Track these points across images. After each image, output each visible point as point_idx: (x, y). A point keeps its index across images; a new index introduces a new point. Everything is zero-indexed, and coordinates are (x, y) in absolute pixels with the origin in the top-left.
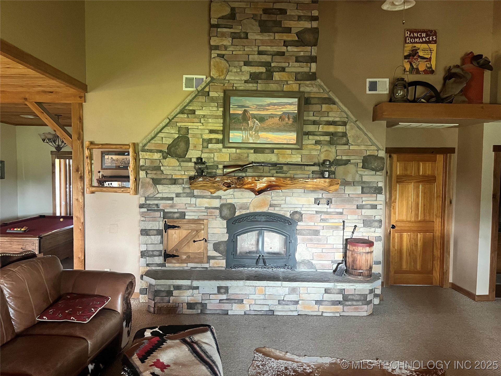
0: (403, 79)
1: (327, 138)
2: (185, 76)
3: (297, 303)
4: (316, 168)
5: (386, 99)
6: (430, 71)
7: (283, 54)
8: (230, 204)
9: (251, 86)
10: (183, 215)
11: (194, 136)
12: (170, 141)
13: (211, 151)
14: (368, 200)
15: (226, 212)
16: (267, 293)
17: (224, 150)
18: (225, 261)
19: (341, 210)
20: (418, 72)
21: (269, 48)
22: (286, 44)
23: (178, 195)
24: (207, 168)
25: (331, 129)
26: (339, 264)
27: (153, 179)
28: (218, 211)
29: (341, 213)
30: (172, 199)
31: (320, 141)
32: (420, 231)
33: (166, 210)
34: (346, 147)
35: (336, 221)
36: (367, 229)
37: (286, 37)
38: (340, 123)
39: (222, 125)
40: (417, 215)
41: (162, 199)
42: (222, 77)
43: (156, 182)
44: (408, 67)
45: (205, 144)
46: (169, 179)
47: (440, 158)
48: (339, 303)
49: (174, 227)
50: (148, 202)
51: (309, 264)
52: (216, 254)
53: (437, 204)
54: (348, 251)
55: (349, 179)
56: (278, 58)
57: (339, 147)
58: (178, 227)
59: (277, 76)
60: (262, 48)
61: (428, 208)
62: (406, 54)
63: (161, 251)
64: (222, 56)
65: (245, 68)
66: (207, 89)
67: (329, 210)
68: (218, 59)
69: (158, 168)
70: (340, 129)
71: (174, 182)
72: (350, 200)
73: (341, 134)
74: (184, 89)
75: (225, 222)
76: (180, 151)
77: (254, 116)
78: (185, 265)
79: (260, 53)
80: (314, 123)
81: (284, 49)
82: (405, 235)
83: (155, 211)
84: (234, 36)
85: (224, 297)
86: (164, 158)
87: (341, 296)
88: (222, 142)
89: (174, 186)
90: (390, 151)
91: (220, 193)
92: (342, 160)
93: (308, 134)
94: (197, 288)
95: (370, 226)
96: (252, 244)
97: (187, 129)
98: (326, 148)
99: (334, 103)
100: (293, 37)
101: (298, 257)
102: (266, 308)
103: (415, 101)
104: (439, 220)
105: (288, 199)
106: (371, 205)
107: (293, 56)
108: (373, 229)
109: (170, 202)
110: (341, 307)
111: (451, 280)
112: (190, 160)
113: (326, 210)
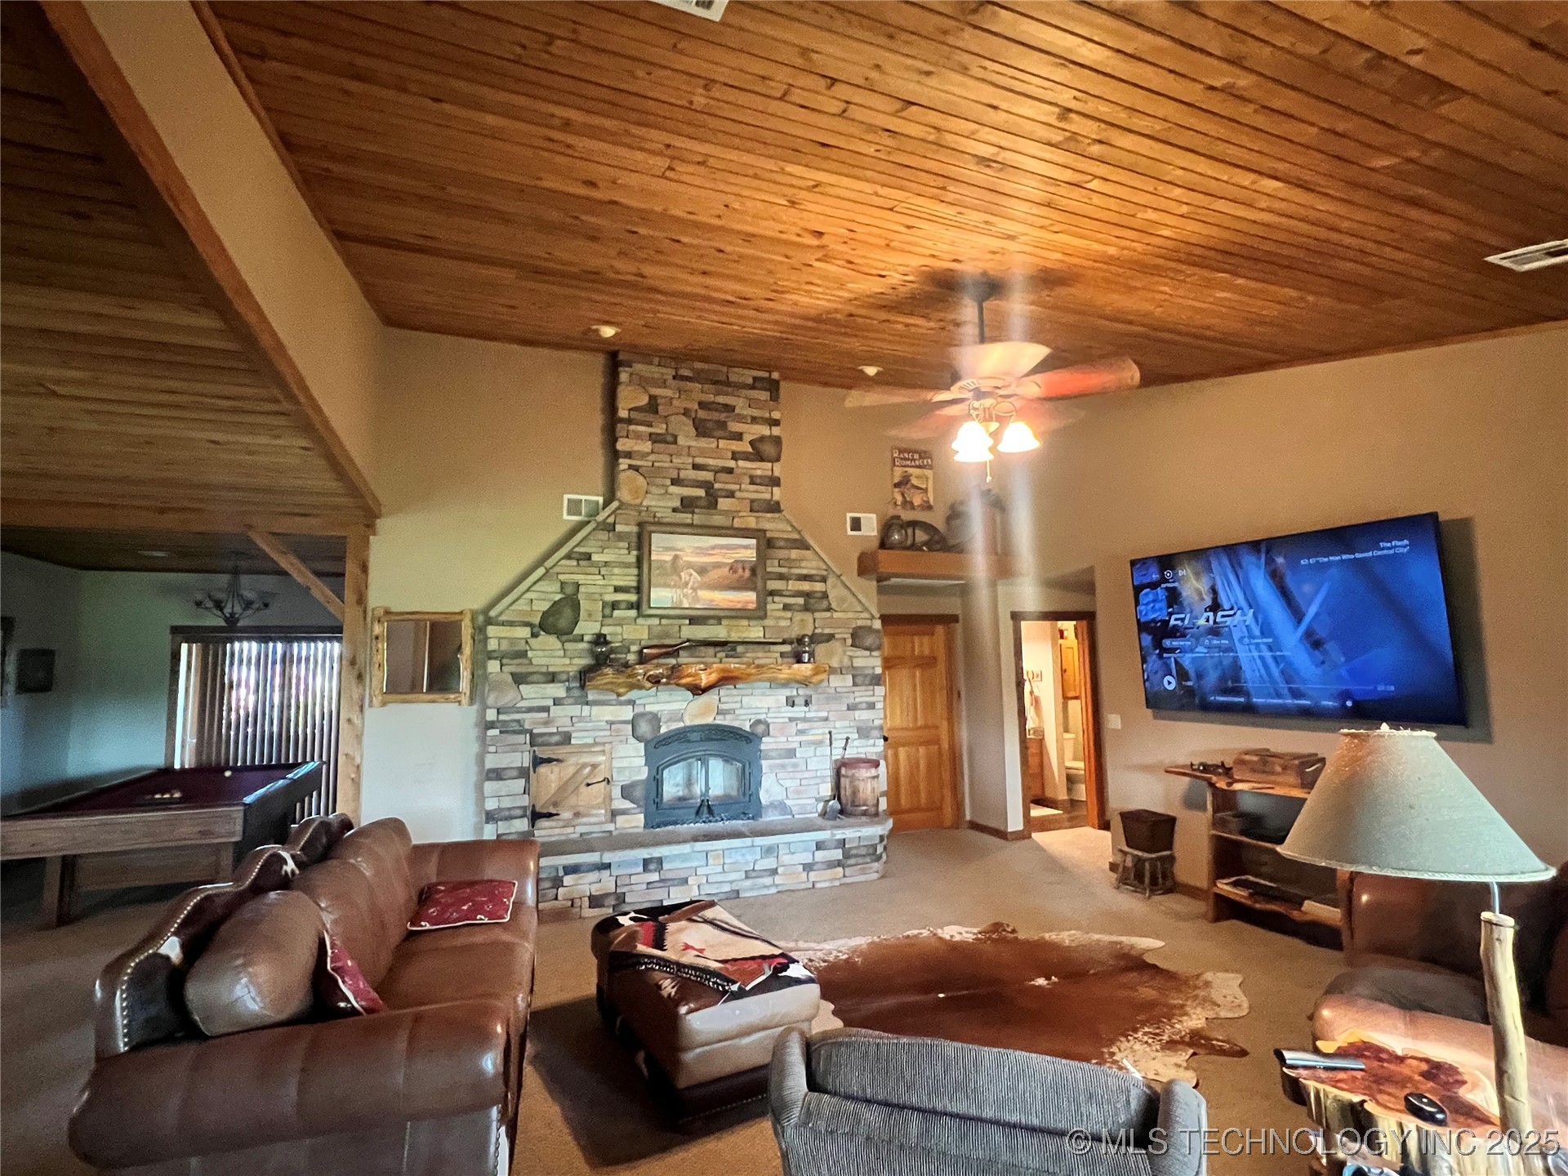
0: (898, 517)
1: (801, 601)
2: (566, 497)
3: (774, 872)
4: (787, 648)
5: (876, 543)
6: (928, 507)
7: (730, 471)
8: (650, 713)
9: (686, 517)
10: (566, 739)
11: (590, 597)
12: (545, 606)
13: (620, 623)
14: (862, 695)
15: (644, 728)
16: (727, 861)
17: (640, 621)
18: (642, 816)
19: (824, 714)
20: (913, 508)
21: (711, 462)
22: (735, 456)
23: (557, 702)
24: (612, 651)
25: (806, 586)
26: (827, 801)
27: (512, 674)
28: (630, 727)
29: (826, 719)
30: (546, 709)
31: (791, 605)
32: (921, 744)
33: (535, 731)
34: (828, 614)
35: (820, 731)
36: (864, 742)
37: (736, 446)
38: (818, 578)
39: (635, 578)
40: (915, 719)
41: (530, 710)
42: (638, 501)
43: (519, 679)
44: (899, 499)
45: (608, 611)
46: (542, 673)
47: (940, 629)
48: (839, 864)
49: (549, 761)
50: (502, 717)
51: (782, 807)
52: (627, 805)
53: (941, 699)
54: (842, 780)
55: (835, 664)
56: (723, 476)
57: (817, 615)
58: (557, 760)
59: (724, 503)
60: (699, 460)
61: (929, 705)
62: (896, 481)
63: (524, 808)
64: (636, 469)
65: (675, 490)
66: (611, 520)
67: (809, 715)
68: (631, 473)
69: (523, 654)
70: (819, 587)
71: (552, 678)
72: (837, 696)
73: (819, 595)
74: (566, 517)
75: (642, 744)
76: (563, 623)
77: (690, 565)
78: (570, 830)
79: (696, 467)
80: (781, 577)
81: (732, 464)
82: (902, 752)
83: (515, 732)
84: (654, 438)
85: (655, 877)
86: (534, 635)
87: (840, 851)
88: (637, 606)
89: (552, 685)
90: (885, 619)
91: (633, 694)
92: (822, 635)
93: (772, 593)
94: (608, 866)
95: (867, 737)
96: (677, 785)
97: (578, 585)
98: (798, 616)
99: (807, 547)
100: (744, 446)
101: (764, 798)
102: (727, 888)
103: (913, 547)
104: (945, 723)
105: (745, 699)
106: (867, 703)
107: (745, 474)
108: (871, 742)
109: (545, 715)
110: (840, 869)
111: (968, 818)
112: (581, 639)
113: (802, 715)
